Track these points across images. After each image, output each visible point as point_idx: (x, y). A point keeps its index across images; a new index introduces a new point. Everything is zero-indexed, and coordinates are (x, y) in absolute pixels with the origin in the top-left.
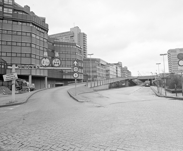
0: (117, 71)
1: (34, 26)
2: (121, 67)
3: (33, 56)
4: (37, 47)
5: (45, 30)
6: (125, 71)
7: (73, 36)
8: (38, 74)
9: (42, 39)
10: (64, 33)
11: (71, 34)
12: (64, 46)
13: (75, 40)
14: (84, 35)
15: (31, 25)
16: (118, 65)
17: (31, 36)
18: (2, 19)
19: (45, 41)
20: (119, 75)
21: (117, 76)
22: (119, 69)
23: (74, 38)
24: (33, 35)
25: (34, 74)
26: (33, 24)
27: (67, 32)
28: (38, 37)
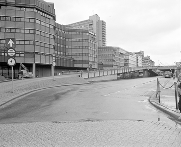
0: (137, 60)
1: (39, 12)
2: (143, 56)
3: (37, 43)
4: (42, 34)
5: (52, 16)
6: (147, 60)
7: (92, 24)
8: (43, 62)
9: (47, 25)
10: (83, 22)
11: (90, 23)
12: (75, 33)
13: (94, 28)
14: (103, 23)
15: (35, 10)
16: (140, 54)
17: (35, 22)
18: (6, 6)
19: (52, 27)
20: (140, 65)
21: (137, 66)
22: (140, 59)
23: (92, 26)
24: (37, 21)
25: (38, 62)
26: (37, 9)
27: (86, 21)
28: (43, 24)
